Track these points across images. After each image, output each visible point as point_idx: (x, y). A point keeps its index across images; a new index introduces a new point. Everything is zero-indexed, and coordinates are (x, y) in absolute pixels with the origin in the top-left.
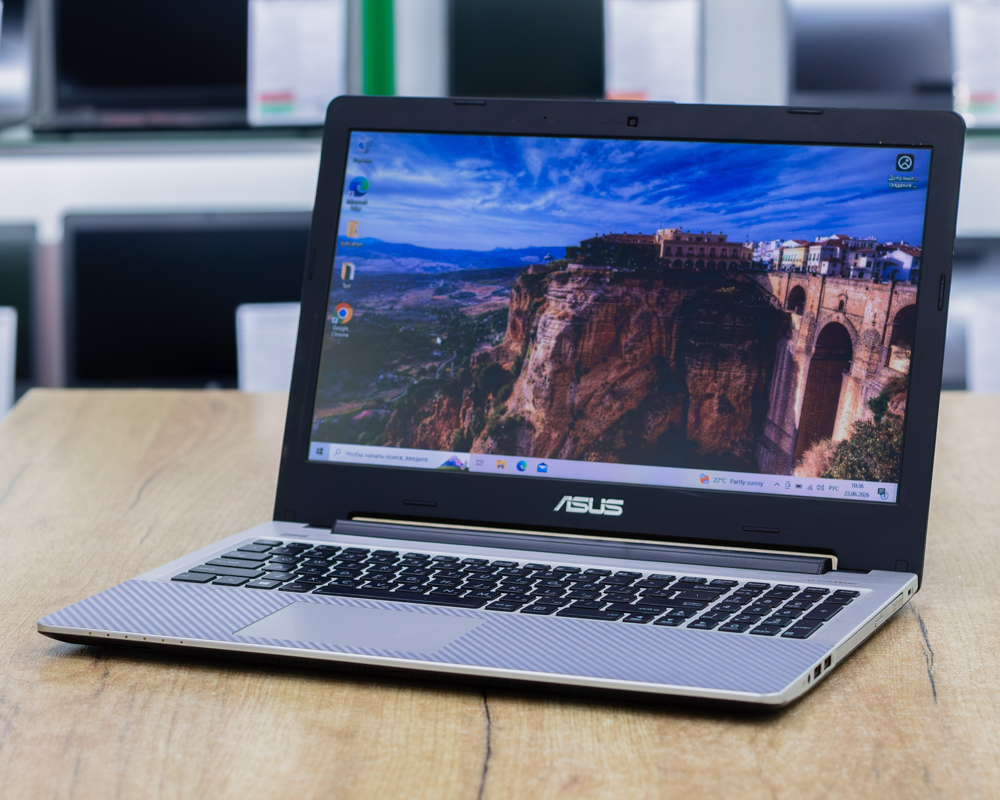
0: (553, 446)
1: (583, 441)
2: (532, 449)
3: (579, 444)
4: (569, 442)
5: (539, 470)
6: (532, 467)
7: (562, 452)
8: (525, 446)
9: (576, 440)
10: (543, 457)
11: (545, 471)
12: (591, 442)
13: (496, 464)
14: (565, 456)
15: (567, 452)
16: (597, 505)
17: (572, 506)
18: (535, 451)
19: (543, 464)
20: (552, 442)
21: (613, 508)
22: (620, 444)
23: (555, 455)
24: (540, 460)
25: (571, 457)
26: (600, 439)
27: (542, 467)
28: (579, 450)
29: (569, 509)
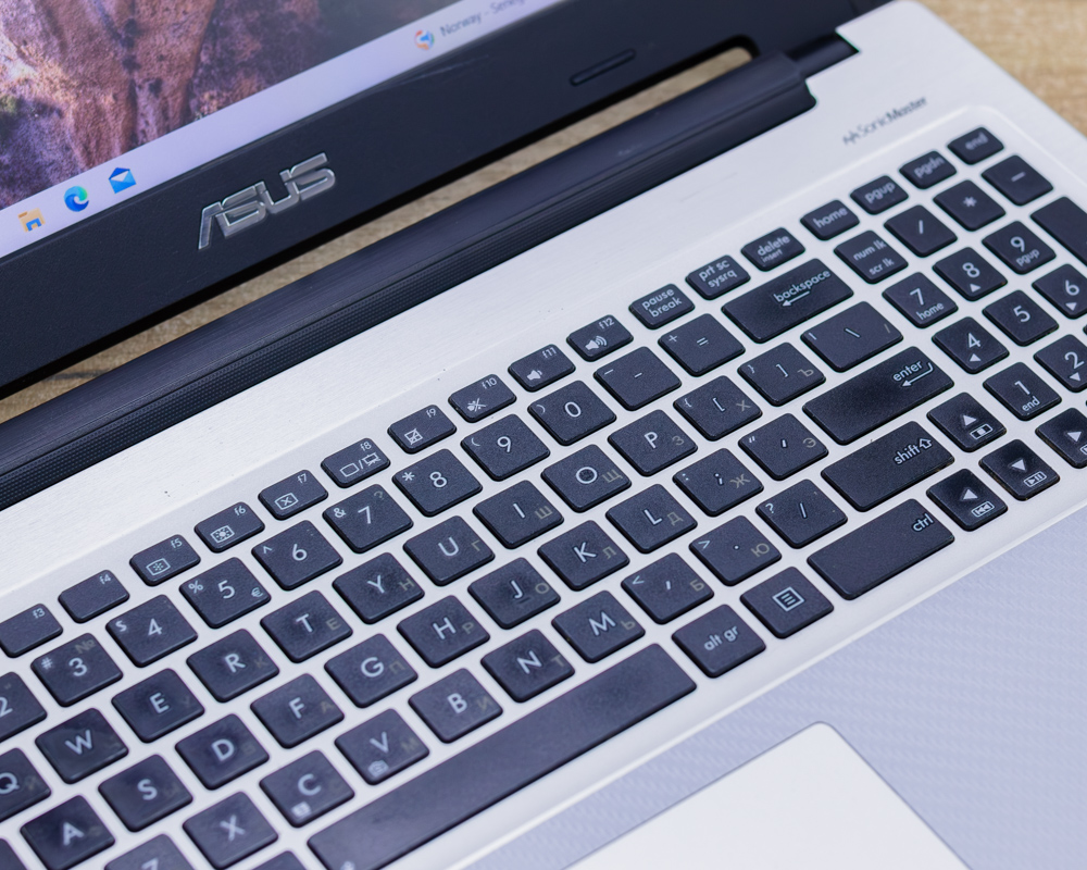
0: (116, 126)
1: (171, 83)
2: (77, 153)
3: (166, 90)
4: (143, 97)
5: (118, 187)
6: (99, 190)
7: (142, 125)
8: (58, 156)
9: (156, 87)
10: (108, 157)
11: (130, 183)
12: (189, 73)
13: (21, 225)
14: (153, 129)
15: (151, 120)
16: (279, 192)
17: (231, 220)
18: (87, 151)
19: (118, 171)
20: (111, 118)
21: (311, 180)
22: (248, 46)
23: (132, 141)
24: (106, 168)
25: (165, 129)
26: (204, 58)
27: (121, 178)
28: (175, 104)
29: (229, 228)
